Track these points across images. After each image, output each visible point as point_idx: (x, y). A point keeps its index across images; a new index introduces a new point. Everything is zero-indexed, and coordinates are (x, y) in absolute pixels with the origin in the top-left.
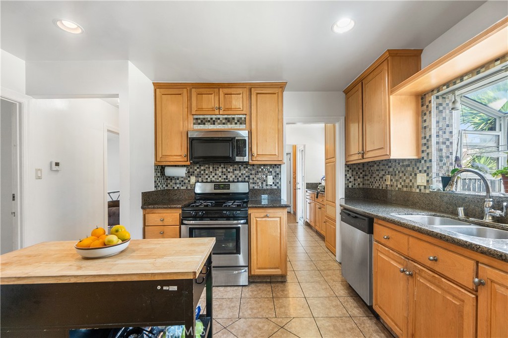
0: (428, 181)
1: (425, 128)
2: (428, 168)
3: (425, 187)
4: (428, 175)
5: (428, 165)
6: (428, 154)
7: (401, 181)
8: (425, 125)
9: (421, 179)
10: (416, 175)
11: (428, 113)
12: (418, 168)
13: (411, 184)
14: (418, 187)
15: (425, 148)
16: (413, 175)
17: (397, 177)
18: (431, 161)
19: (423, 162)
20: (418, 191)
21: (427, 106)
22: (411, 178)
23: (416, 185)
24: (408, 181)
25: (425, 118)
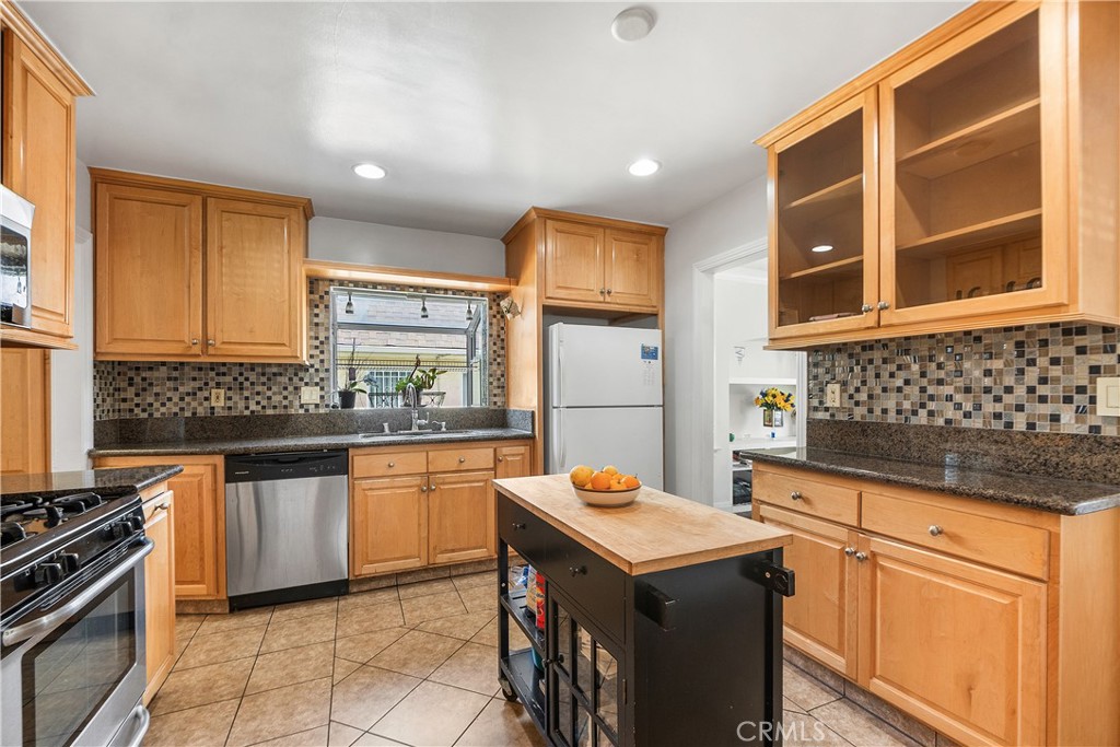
0: (322, 397)
1: (317, 324)
2: (322, 379)
3: (317, 406)
4: (322, 389)
5: (322, 375)
6: (322, 361)
7: (258, 398)
8: (316, 320)
9: (310, 395)
10: (297, 389)
11: (322, 306)
12: (301, 379)
13: (285, 403)
14: (302, 406)
15: (317, 352)
16: (291, 388)
17: (246, 393)
18: (327, 370)
19: (312, 370)
20: (302, 411)
21: (322, 297)
22: (285, 393)
23: (297, 403)
24: (276, 399)
25: (316, 311)
